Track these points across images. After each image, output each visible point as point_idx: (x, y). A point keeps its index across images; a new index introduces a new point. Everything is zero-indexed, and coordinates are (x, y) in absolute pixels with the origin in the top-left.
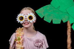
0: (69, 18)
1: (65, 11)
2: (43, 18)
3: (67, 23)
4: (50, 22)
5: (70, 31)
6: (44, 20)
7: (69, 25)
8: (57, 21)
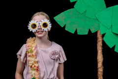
0: (99, 27)
1: (94, 17)
2: (65, 26)
3: (96, 33)
4: (73, 33)
5: (102, 45)
6: (66, 29)
7: (99, 36)
8: (83, 32)
